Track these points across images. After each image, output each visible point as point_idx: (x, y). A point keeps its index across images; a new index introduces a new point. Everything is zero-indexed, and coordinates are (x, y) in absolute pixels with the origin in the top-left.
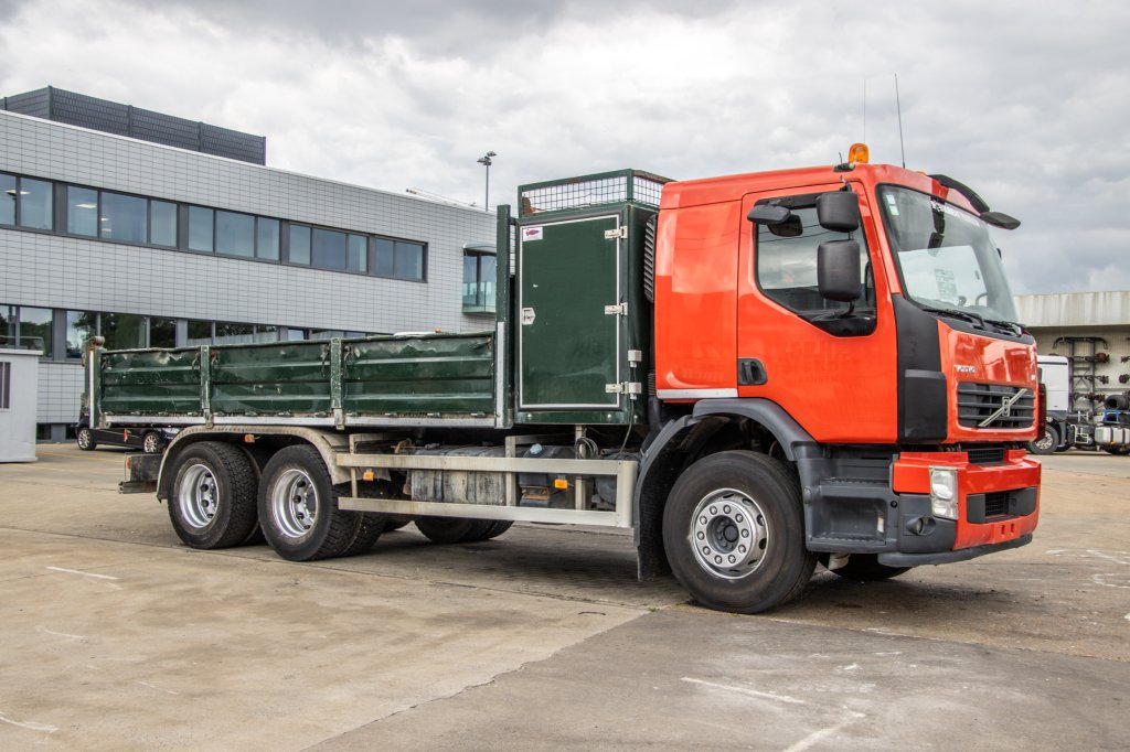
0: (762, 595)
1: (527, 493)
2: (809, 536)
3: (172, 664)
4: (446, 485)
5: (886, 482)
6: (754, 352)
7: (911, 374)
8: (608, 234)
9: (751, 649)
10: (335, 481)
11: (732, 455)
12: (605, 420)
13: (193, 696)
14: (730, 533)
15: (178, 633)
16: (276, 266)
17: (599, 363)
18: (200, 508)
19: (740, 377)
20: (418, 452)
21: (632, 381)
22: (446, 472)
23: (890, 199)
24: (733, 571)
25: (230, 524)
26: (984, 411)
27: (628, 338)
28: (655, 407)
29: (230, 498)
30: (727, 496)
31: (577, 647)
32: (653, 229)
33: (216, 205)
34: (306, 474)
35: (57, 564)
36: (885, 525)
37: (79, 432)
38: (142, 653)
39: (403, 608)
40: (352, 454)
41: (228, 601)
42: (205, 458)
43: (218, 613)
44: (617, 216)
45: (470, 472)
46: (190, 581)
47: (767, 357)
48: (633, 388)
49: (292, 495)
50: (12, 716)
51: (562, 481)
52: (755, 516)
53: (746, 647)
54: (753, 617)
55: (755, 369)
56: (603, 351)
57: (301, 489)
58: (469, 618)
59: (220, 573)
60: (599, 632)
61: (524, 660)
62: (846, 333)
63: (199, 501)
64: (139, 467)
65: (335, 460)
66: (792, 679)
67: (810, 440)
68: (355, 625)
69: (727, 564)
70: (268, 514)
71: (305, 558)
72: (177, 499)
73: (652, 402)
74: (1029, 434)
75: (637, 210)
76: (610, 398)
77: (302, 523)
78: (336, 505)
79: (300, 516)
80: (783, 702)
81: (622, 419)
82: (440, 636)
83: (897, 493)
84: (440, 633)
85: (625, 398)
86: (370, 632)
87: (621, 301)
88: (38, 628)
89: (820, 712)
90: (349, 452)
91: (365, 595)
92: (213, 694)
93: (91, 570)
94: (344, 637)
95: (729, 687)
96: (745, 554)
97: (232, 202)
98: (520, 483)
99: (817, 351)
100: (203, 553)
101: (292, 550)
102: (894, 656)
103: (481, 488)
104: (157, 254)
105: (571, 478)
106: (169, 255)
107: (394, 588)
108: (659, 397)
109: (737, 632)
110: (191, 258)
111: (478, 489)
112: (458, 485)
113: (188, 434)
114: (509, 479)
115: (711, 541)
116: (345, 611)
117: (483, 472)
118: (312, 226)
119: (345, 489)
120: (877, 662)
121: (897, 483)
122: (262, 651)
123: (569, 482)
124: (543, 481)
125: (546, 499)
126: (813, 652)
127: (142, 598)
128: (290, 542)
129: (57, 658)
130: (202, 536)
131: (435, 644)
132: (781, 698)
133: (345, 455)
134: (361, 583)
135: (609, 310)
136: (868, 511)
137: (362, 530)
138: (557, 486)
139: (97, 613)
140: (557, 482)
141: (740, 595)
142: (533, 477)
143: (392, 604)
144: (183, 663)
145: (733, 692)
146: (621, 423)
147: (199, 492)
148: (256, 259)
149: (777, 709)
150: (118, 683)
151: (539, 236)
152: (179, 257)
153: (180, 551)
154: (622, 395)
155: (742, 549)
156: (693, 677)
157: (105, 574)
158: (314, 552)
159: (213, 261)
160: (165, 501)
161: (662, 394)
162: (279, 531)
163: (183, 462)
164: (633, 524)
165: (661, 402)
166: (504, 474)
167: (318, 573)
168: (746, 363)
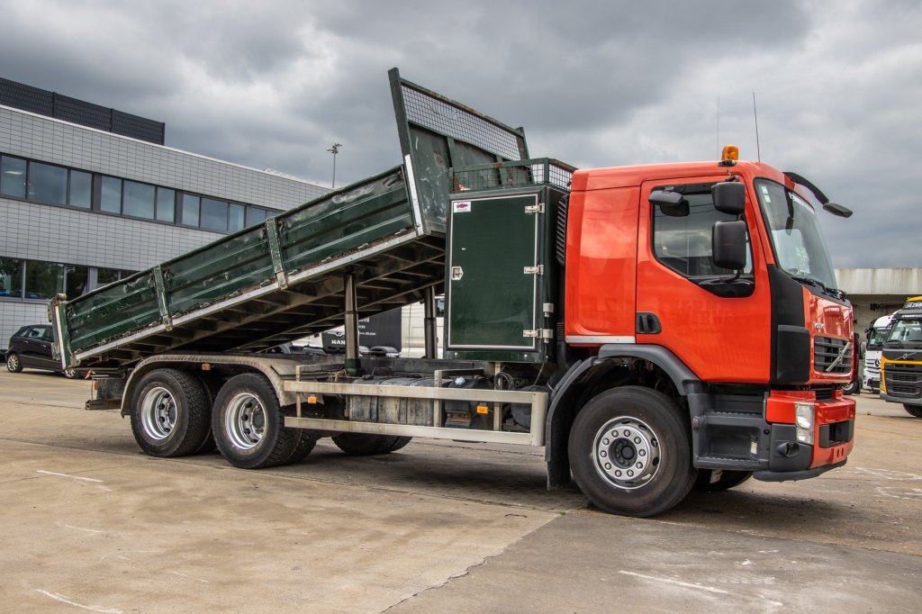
0: (655, 503)
1: (451, 417)
2: (696, 456)
3: (190, 556)
4: (380, 408)
5: (759, 414)
6: (649, 307)
7: (781, 327)
8: (528, 209)
9: (659, 547)
10: (283, 403)
11: (631, 390)
12: (522, 358)
13: (223, 584)
14: (627, 452)
15: (181, 529)
16: (171, 227)
17: (518, 312)
18: (158, 423)
19: (638, 327)
20: (356, 381)
21: (546, 328)
22: (381, 399)
23: (764, 190)
24: (629, 483)
25: (186, 437)
26: (829, 359)
27: (543, 294)
28: (563, 350)
29: (188, 416)
30: (625, 422)
31: (518, 544)
32: (565, 206)
33: (124, 176)
34: (257, 397)
35: (43, 468)
36: (758, 448)
37: (8, 358)
38: (160, 546)
39: (358, 510)
40: (298, 382)
41: (208, 501)
42: (165, 382)
43: (205, 512)
44: (536, 195)
45: (402, 399)
46: (165, 484)
47: (662, 313)
48: (546, 334)
49: (241, 414)
50: (77, 600)
51: (482, 408)
52: (650, 438)
53: (653, 545)
54: (645, 520)
55: (651, 320)
56: (522, 304)
57: (248, 409)
58: (418, 519)
59: (187, 478)
60: (530, 531)
61: (484, 554)
62: (730, 295)
63: (157, 417)
64: (104, 388)
65: (283, 386)
66: (707, 572)
67: (696, 379)
68: (327, 524)
69: (625, 477)
70: (222, 429)
71: (253, 466)
72: (139, 416)
73: (560, 346)
74: (848, 378)
75: (551, 191)
76: (528, 341)
77: (249, 437)
78: (283, 423)
79: (248, 431)
80: (710, 592)
81: (537, 359)
82: (402, 533)
83: (770, 423)
84: (402, 531)
85: (540, 342)
86: (341, 529)
87: (538, 263)
88: (58, 523)
89: (746, 601)
90: (295, 380)
91: (320, 498)
92: (240, 583)
93: (76, 473)
94: (323, 535)
95: (660, 579)
96: (642, 470)
97: (137, 174)
98: (446, 408)
99: (704, 309)
100: (163, 460)
101: (242, 459)
102: (774, 553)
103: (412, 412)
104: (75, 214)
105: (491, 405)
106: (84, 216)
107: (340, 492)
108: (568, 341)
109: (639, 532)
110: (103, 219)
111: (409, 412)
112: (391, 409)
113: (151, 362)
114: (437, 406)
115: (611, 459)
116: (311, 512)
117: (413, 399)
118: (201, 196)
119: (290, 410)
120: (765, 559)
121: (769, 414)
122: (260, 545)
123: (489, 408)
124: (466, 408)
125: (468, 422)
126: (709, 550)
127: (133, 499)
128: (242, 453)
129: (88, 550)
130: (161, 447)
131: (403, 541)
132: (707, 588)
133: (292, 382)
134: (309, 488)
135: (527, 270)
136: (743, 437)
137: (300, 444)
138: (478, 411)
139: (101, 511)
140: (479, 408)
141: (636, 502)
142: (457, 404)
143: (347, 506)
144: (199, 555)
145: (667, 584)
146: (536, 361)
147: (157, 410)
148: (155, 221)
149: (710, 598)
150: (154, 573)
151: (468, 209)
152: (93, 217)
153: (143, 458)
154: (537, 340)
155: (639, 465)
156: (629, 571)
157: (89, 477)
158: (262, 461)
159: (120, 221)
160: (128, 418)
161: (570, 339)
162: (231, 443)
163: (145, 385)
164: (544, 443)
165: (568, 345)
166: (432, 401)
167: (270, 479)
168: (644, 317)
